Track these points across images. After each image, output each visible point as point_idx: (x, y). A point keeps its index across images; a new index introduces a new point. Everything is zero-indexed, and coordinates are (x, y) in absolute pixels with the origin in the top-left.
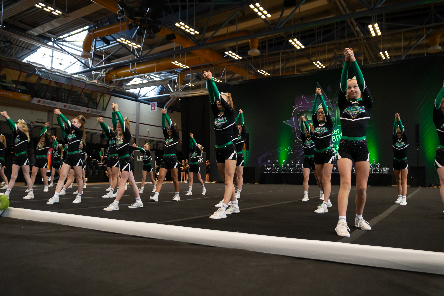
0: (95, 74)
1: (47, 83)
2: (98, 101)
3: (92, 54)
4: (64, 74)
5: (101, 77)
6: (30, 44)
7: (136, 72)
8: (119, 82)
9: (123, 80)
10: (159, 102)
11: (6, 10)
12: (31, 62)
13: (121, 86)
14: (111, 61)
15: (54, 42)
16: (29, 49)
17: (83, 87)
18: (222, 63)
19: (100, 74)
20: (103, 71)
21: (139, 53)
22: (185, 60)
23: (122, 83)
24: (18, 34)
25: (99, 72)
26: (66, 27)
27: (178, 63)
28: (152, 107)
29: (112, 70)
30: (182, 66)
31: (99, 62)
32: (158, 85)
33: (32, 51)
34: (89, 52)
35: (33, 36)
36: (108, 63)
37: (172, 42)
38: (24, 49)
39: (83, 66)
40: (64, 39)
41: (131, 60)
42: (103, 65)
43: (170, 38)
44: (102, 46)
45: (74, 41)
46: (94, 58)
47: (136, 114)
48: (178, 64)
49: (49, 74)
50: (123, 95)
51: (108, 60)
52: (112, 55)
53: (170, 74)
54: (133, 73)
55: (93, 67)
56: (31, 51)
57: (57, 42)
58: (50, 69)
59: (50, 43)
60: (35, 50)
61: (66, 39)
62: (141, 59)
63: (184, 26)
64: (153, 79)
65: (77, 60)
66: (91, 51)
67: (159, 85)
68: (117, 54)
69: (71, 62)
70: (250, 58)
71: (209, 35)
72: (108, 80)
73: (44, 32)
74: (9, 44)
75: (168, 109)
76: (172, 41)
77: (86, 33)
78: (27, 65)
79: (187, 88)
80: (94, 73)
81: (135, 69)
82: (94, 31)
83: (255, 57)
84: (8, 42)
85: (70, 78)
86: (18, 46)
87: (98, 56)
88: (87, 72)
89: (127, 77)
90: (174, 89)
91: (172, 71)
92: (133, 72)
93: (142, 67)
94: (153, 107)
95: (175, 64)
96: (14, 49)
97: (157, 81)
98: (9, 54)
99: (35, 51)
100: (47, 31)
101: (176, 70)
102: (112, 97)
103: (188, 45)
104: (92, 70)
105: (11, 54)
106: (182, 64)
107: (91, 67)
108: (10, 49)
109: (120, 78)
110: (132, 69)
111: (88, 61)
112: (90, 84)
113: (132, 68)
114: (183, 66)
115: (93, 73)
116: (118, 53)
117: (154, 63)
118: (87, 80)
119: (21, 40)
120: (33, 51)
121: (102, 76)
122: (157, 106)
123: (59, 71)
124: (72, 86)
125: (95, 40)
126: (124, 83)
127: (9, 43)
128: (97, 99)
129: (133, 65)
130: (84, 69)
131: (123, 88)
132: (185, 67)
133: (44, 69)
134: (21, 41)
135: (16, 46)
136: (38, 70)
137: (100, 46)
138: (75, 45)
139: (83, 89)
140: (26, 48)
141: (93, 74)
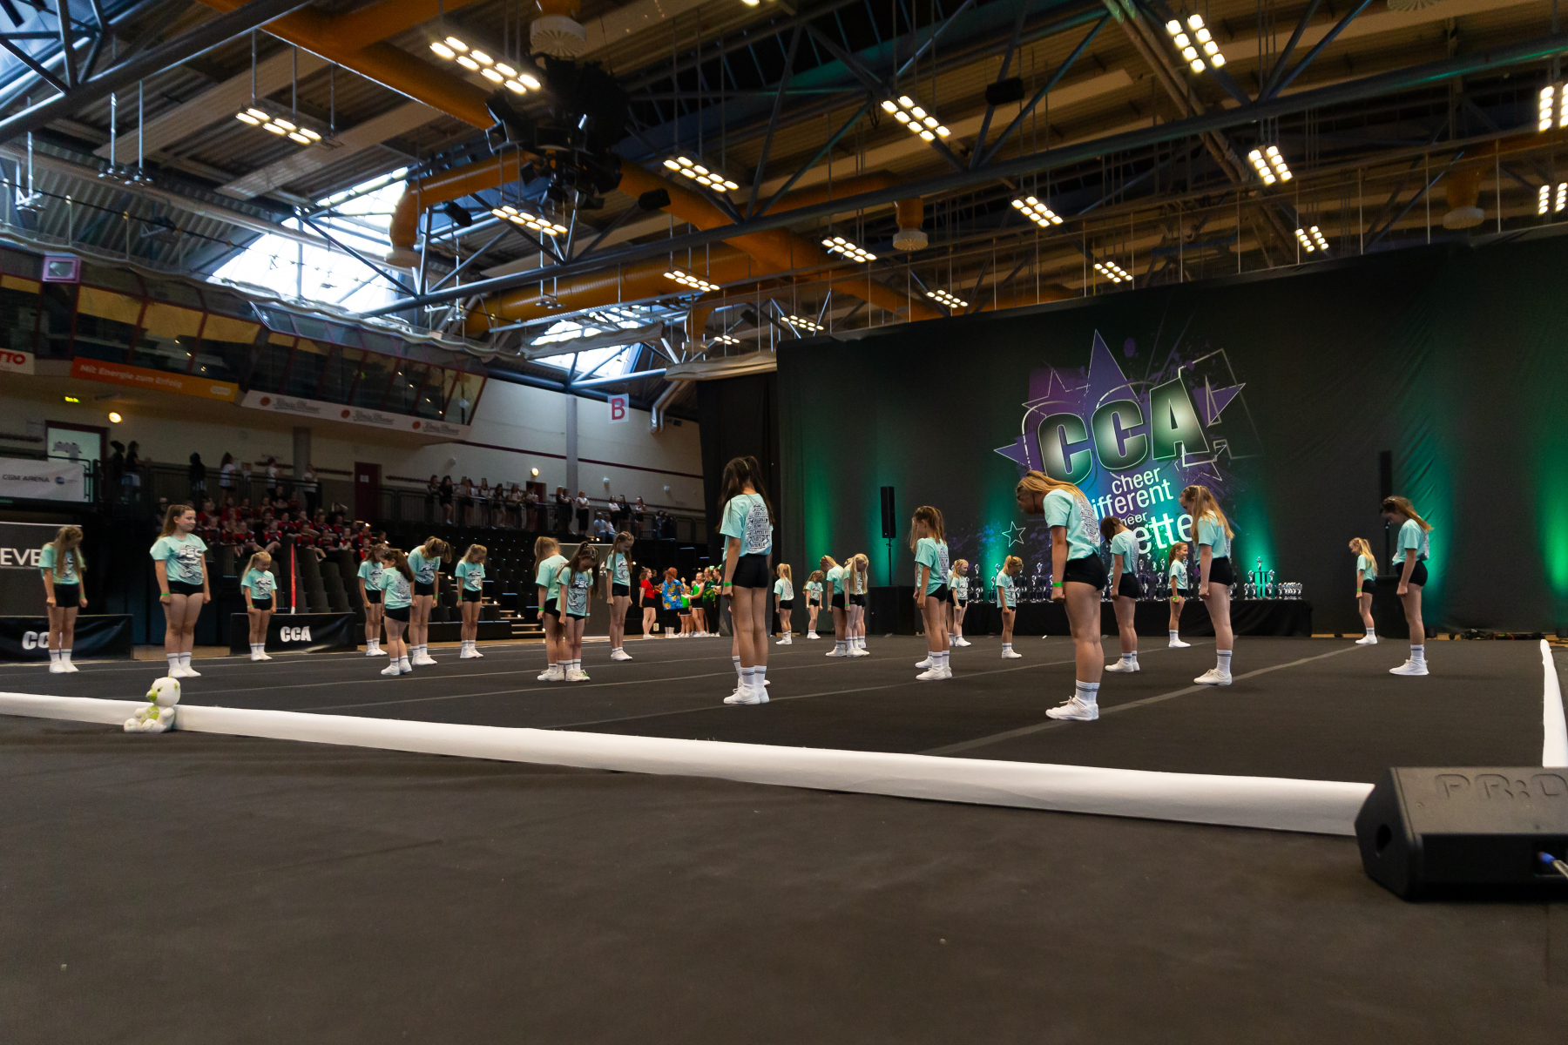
0: (432, 312)
1: (289, 343)
2: (446, 394)
3: (420, 252)
4: (339, 314)
5: (452, 323)
6: (229, 225)
7: (559, 306)
8: (510, 337)
9: (522, 329)
10: (637, 394)
11: (151, 125)
12: (236, 283)
13: (517, 347)
14: (483, 273)
15: (305, 219)
16: (228, 244)
17: (400, 353)
18: (819, 273)
19: (450, 314)
20: (457, 304)
21: (563, 247)
22: (706, 265)
23: (518, 339)
24: (191, 197)
25: (446, 307)
26: (336, 173)
27: (682, 275)
28: (614, 409)
29: (485, 299)
30: (696, 286)
31: (446, 275)
32: (630, 343)
33: (236, 246)
34: (412, 249)
35: (238, 200)
36: (473, 277)
37: (662, 213)
38: (213, 242)
39: (396, 291)
40: (332, 209)
41: (542, 270)
42: (458, 287)
43: (653, 203)
44: (450, 226)
45: (364, 215)
46: (430, 263)
47: (564, 430)
48: (684, 278)
49: (291, 316)
50: (523, 373)
51: (473, 271)
52: (487, 254)
53: (662, 308)
54: (550, 307)
55: (427, 292)
56: (232, 247)
57: (311, 217)
58: (296, 302)
59: (291, 223)
60: (244, 246)
61: (340, 209)
62: (571, 266)
63: (691, 169)
64: (616, 324)
65: (375, 273)
66: (419, 244)
67: (632, 344)
68: (500, 251)
69: (357, 280)
70: (902, 257)
71: (773, 186)
72: (473, 329)
73: (272, 187)
74: (165, 229)
75: (667, 413)
76: (662, 209)
77: (401, 187)
78: (222, 291)
79: (717, 352)
80: (429, 309)
81: (556, 297)
82: (423, 182)
83: (917, 255)
84: (160, 222)
85: (356, 328)
86: (192, 234)
87: (439, 257)
88: (411, 308)
89: (532, 319)
90: (678, 353)
91: (669, 300)
92: (549, 305)
93: (578, 289)
94: (617, 408)
95: (674, 281)
96: (180, 245)
97: (626, 330)
98: (165, 260)
99: (245, 248)
100: (280, 184)
101: (680, 298)
102: (490, 381)
103: (709, 222)
104: (423, 301)
105: (171, 258)
106: (695, 280)
107: (419, 292)
108: (170, 242)
109: (514, 323)
110: (546, 297)
111: (412, 274)
112: (419, 345)
113: (544, 294)
114: (700, 286)
115: (427, 310)
116: (503, 246)
117: (616, 276)
118: (411, 332)
119: (201, 213)
120: (240, 249)
121: (454, 318)
122: (631, 406)
123: (324, 308)
124: (366, 353)
125: (427, 210)
126: (524, 339)
127: (164, 226)
128: (443, 388)
129: (549, 285)
130: (399, 298)
131: (523, 354)
132: (705, 287)
133: (275, 304)
134: (201, 218)
135: (185, 236)
136: (259, 307)
137: (442, 228)
138: (368, 226)
139: (399, 359)
140: (217, 240)
141: (428, 313)
